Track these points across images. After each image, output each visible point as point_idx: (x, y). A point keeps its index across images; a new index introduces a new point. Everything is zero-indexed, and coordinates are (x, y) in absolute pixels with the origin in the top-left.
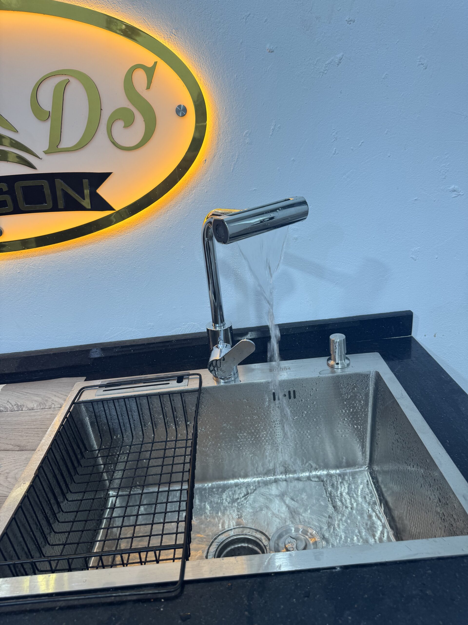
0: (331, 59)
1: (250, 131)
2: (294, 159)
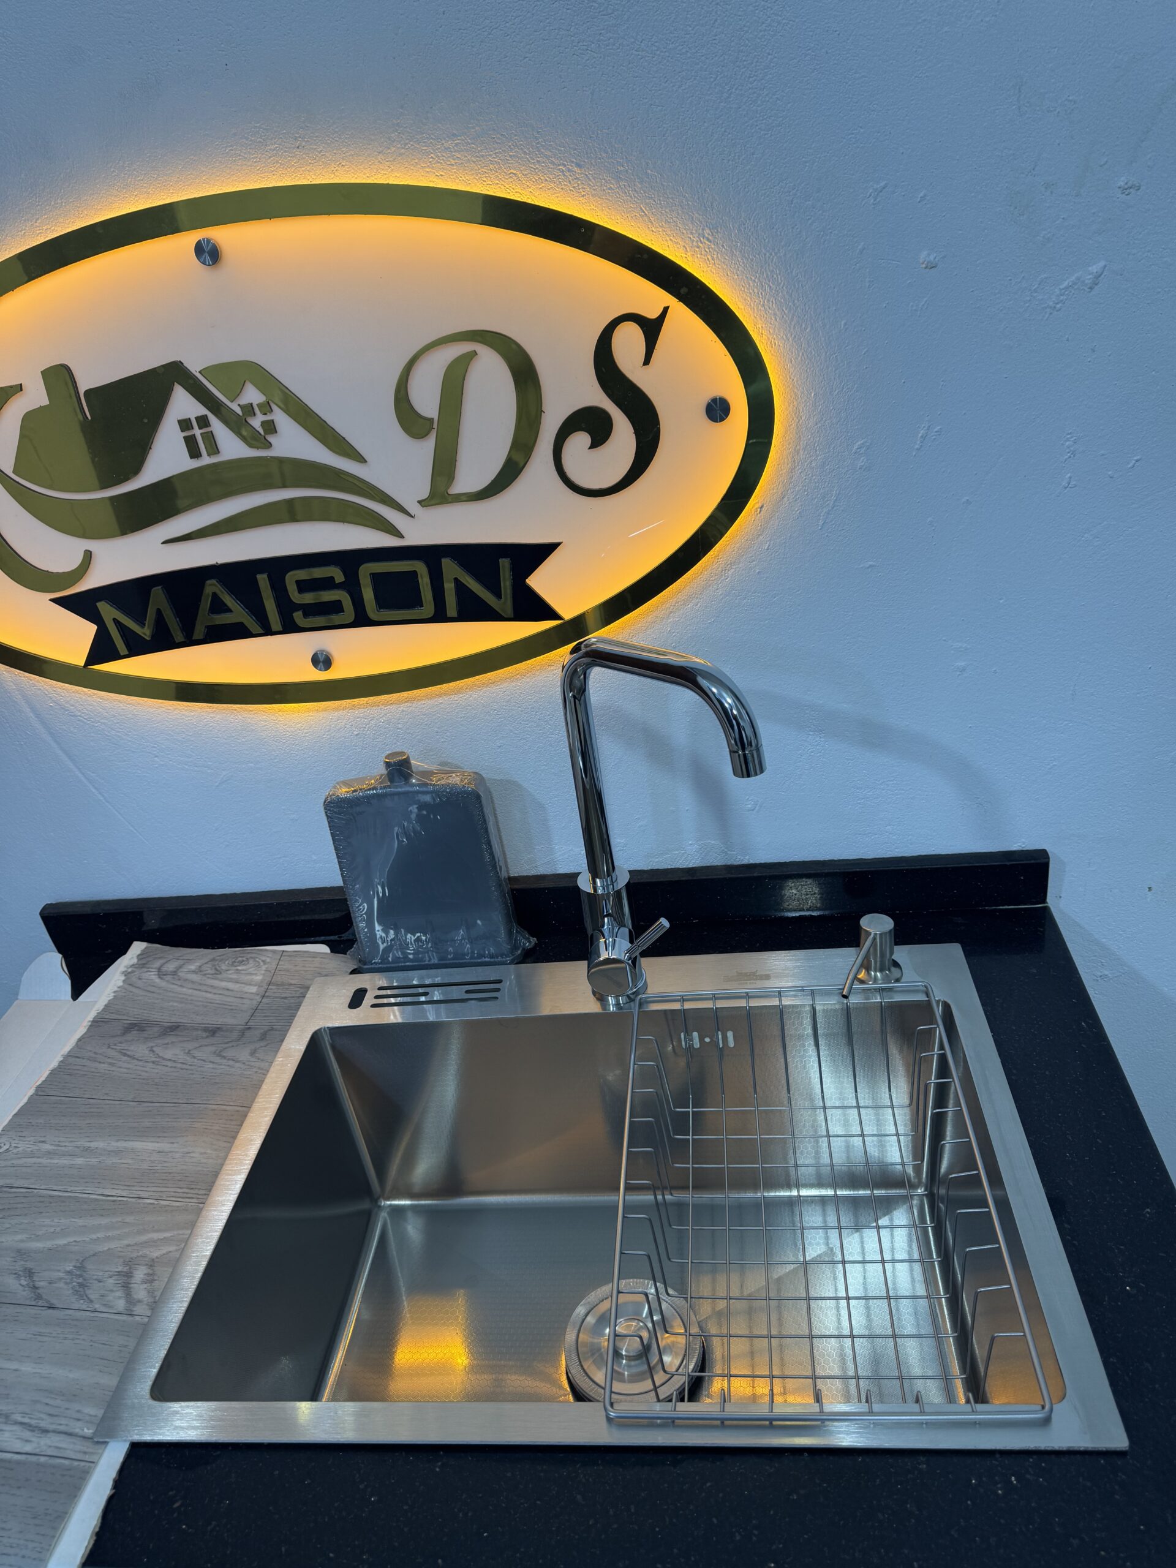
0: (1073, 278)
1: (869, 441)
2: (968, 500)
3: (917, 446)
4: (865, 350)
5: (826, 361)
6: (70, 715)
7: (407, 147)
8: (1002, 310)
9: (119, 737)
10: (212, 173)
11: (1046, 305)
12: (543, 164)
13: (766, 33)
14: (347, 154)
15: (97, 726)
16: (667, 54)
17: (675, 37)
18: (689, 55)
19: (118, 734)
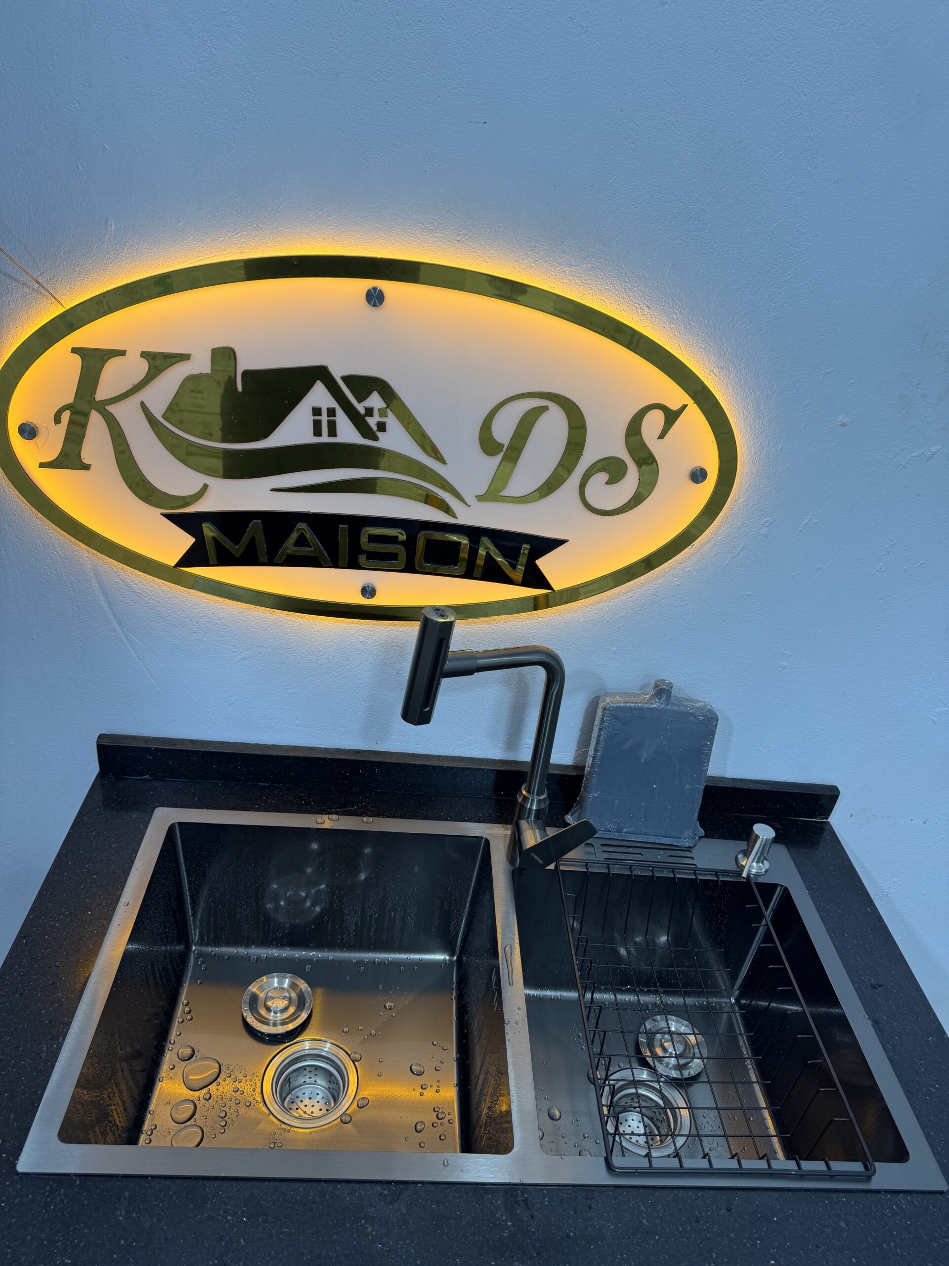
0: (920, 452)
1: (773, 520)
2: (819, 567)
3: (800, 529)
4: (789, 465)
5: (763, 466)
6: (132, 592)
7: (536, 263)
8: (875, 460)
9: (169, 613)
10: (388, 240)
11: (900, 463)
12: (625, 300)
13: (792, 261)
14: (493, 255)
15: (152, 603)
16: (727, 255)
17: (736, 247)
18: (741, 260)
19: (168, 611)
